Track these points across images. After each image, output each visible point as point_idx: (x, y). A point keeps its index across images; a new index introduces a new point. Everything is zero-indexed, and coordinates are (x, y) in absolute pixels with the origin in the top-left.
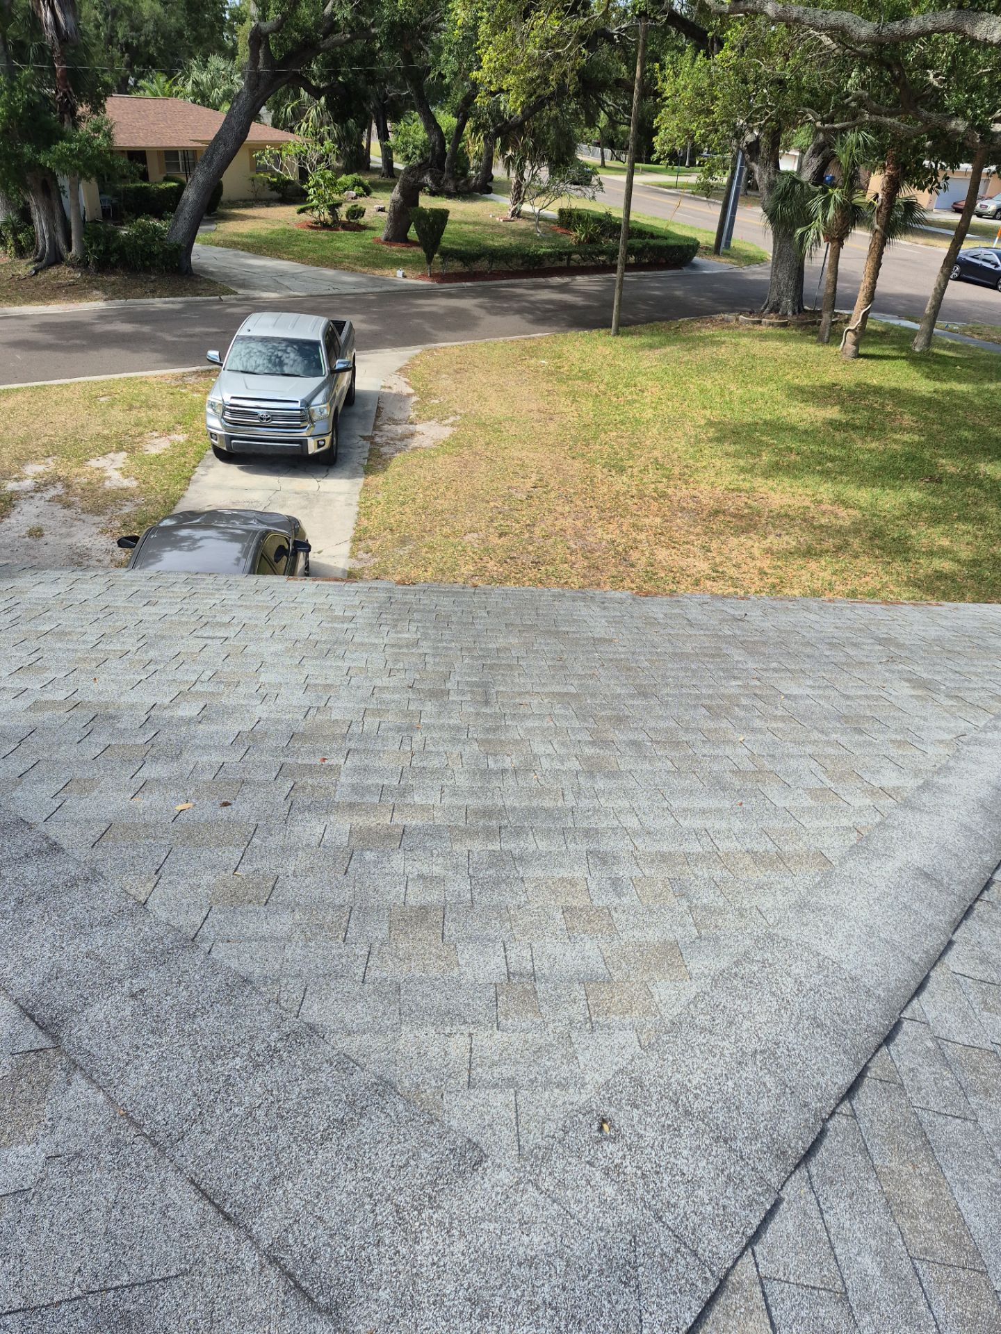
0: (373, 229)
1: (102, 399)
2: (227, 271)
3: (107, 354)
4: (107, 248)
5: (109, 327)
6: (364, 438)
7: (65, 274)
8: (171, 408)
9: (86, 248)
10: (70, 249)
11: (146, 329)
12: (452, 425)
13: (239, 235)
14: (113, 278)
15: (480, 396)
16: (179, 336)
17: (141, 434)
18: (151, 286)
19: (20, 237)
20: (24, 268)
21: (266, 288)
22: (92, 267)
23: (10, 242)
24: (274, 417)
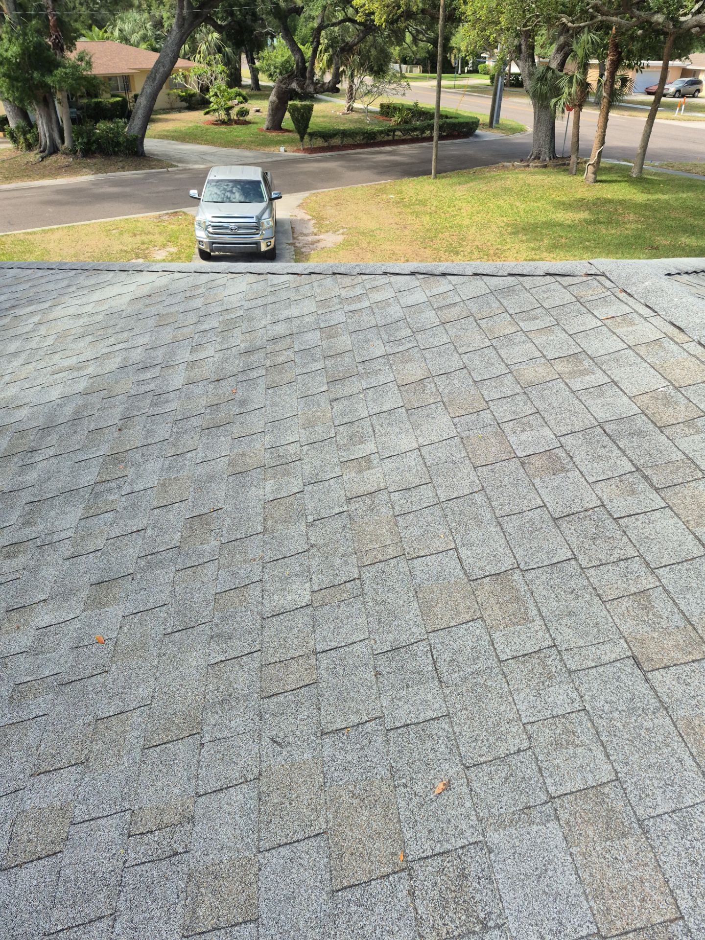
0: (254, 123)
1: (114, 231)
2: (167, 153)
3: (107, 206)
4: (89, 140)
5: (102, 190)
6: (289, 244)
7: (59, 159)
8: (160, 233)
9: (74, 141)
10: (63, 142)
11: (128, 189)
12: (343, 234)
13: (168, 131)
14: (95, 160)
15: (356, 218)
16: (150, 193)
17: (147, 249)
18: (120, 164)
19: (28, 136)
20: (33, 156)
21: (196, 162)
22: (79, 154)
23: (22, 140)
24: (239, 227)
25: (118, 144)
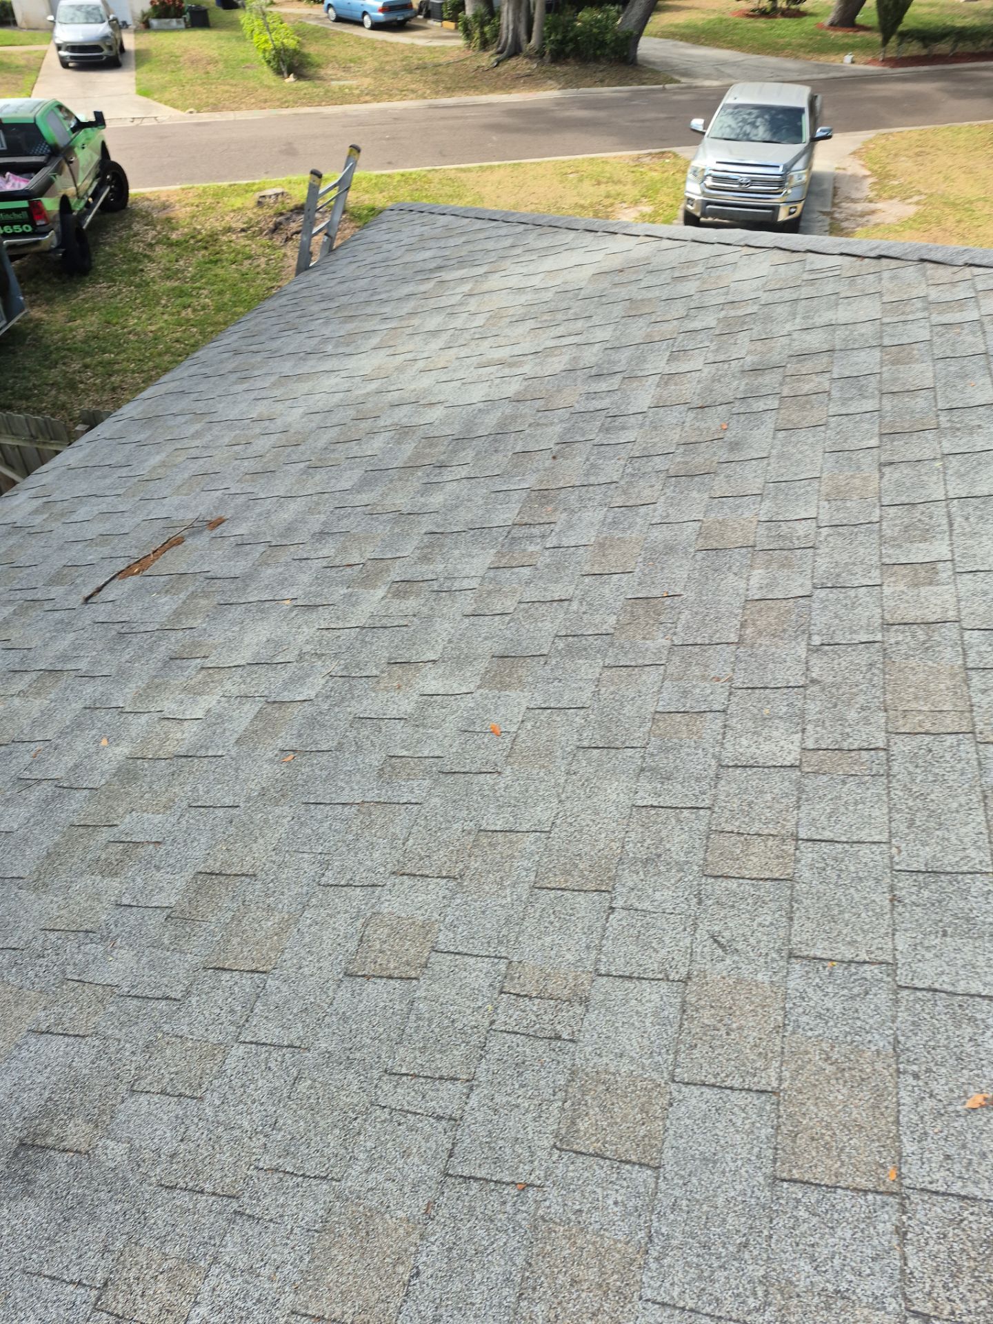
0: (812, 15)
1: (571, 176)
2: (668, 60)
3: (569, 137)
4: (564, 37)
5: (568, 114)
6: (824, 213)
7: (520, 65)
8: (634, 183)
9: (544, 39)
10: (529, 40)
11: (602, 114)
12: (917, 203)
13: (677, 26)
14: (566, 68)
15: (946, 178)
16: (632, 121)
17: (612, 205)
18: (600, 75)
19: (486, 29)
20: (487, 59)
21: (708, 77)
22: (547, 58)
23: (477, 35)
24: (753, 181)
25: (602, 44)
